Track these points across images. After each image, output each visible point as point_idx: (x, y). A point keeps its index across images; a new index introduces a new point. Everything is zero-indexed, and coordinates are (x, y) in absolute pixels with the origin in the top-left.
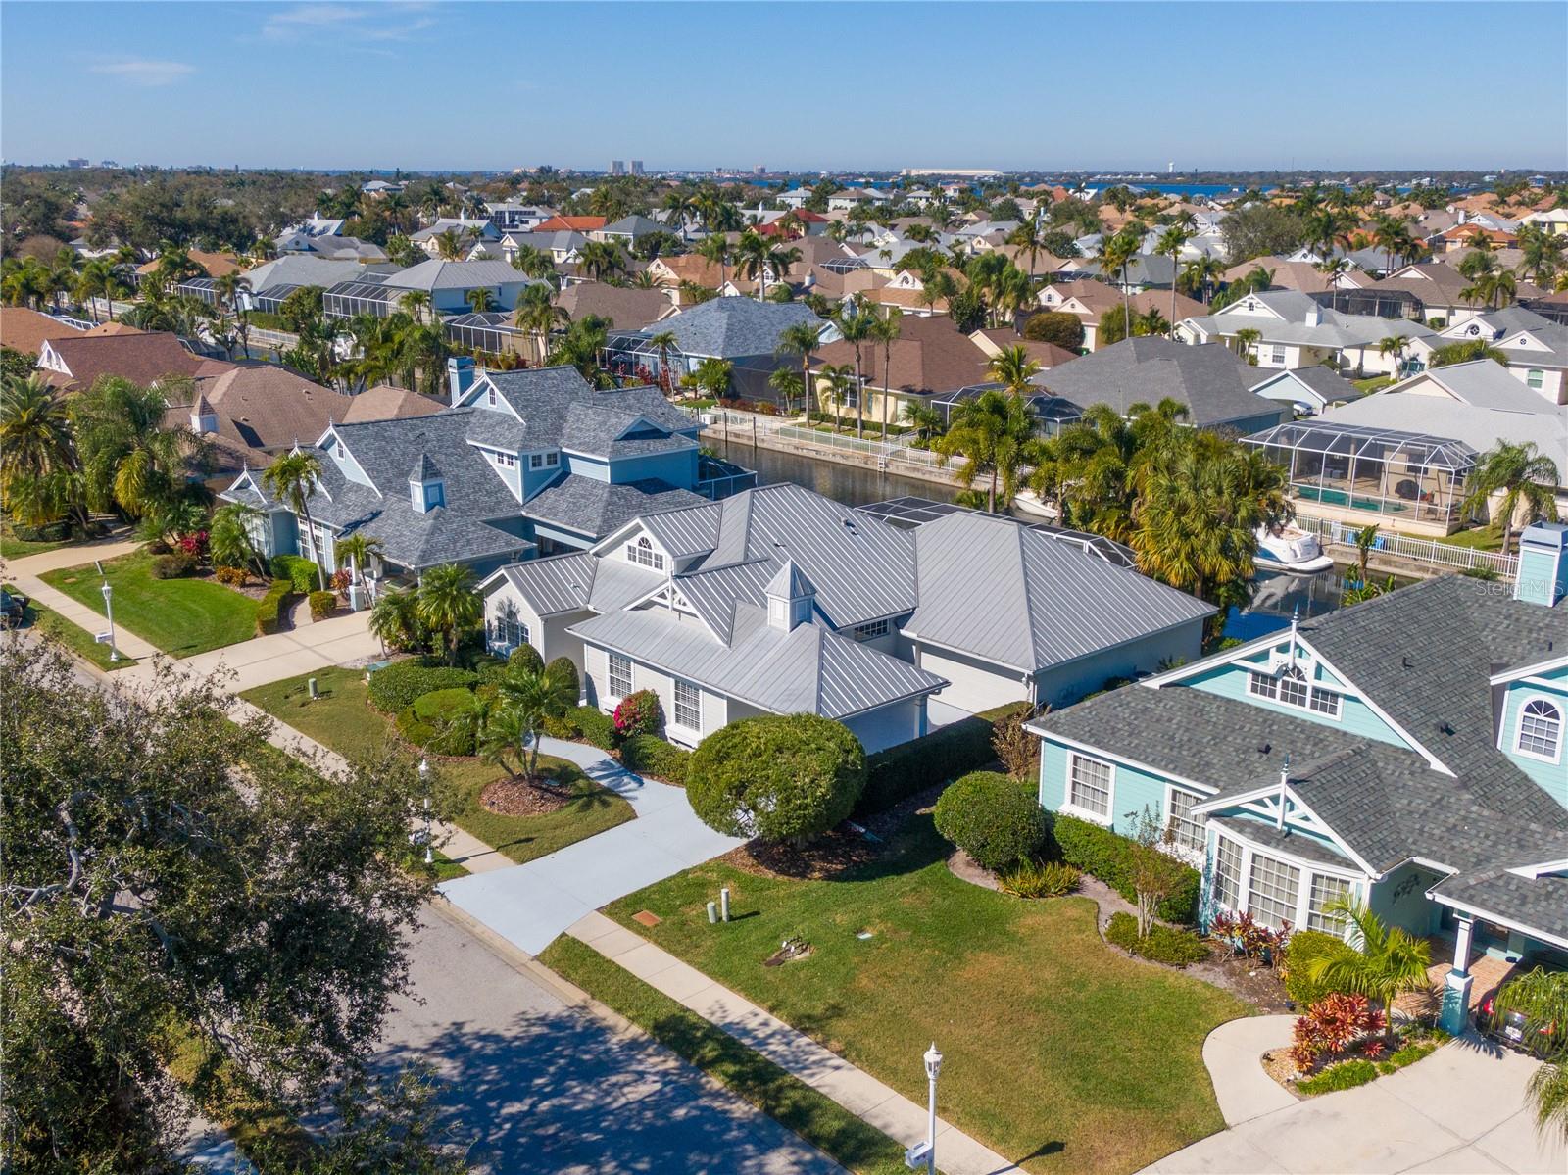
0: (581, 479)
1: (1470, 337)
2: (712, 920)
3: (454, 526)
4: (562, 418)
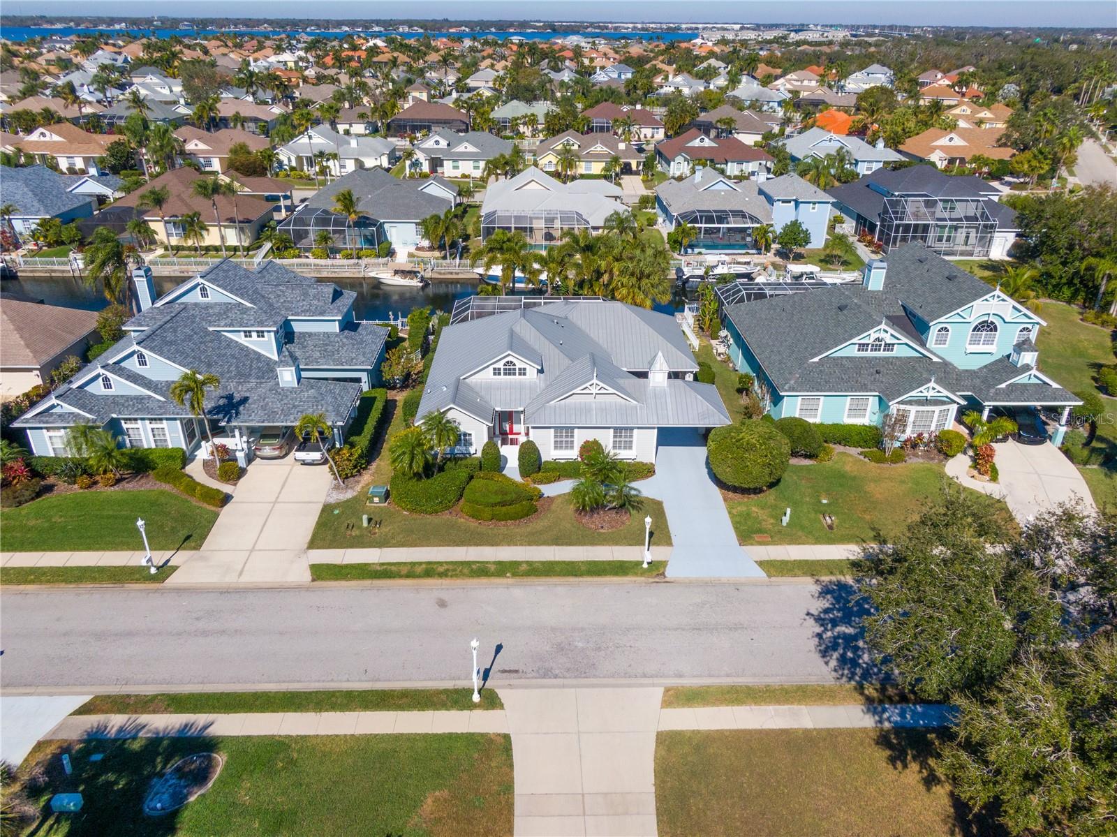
2: (784, 524)
4: (263, 297)
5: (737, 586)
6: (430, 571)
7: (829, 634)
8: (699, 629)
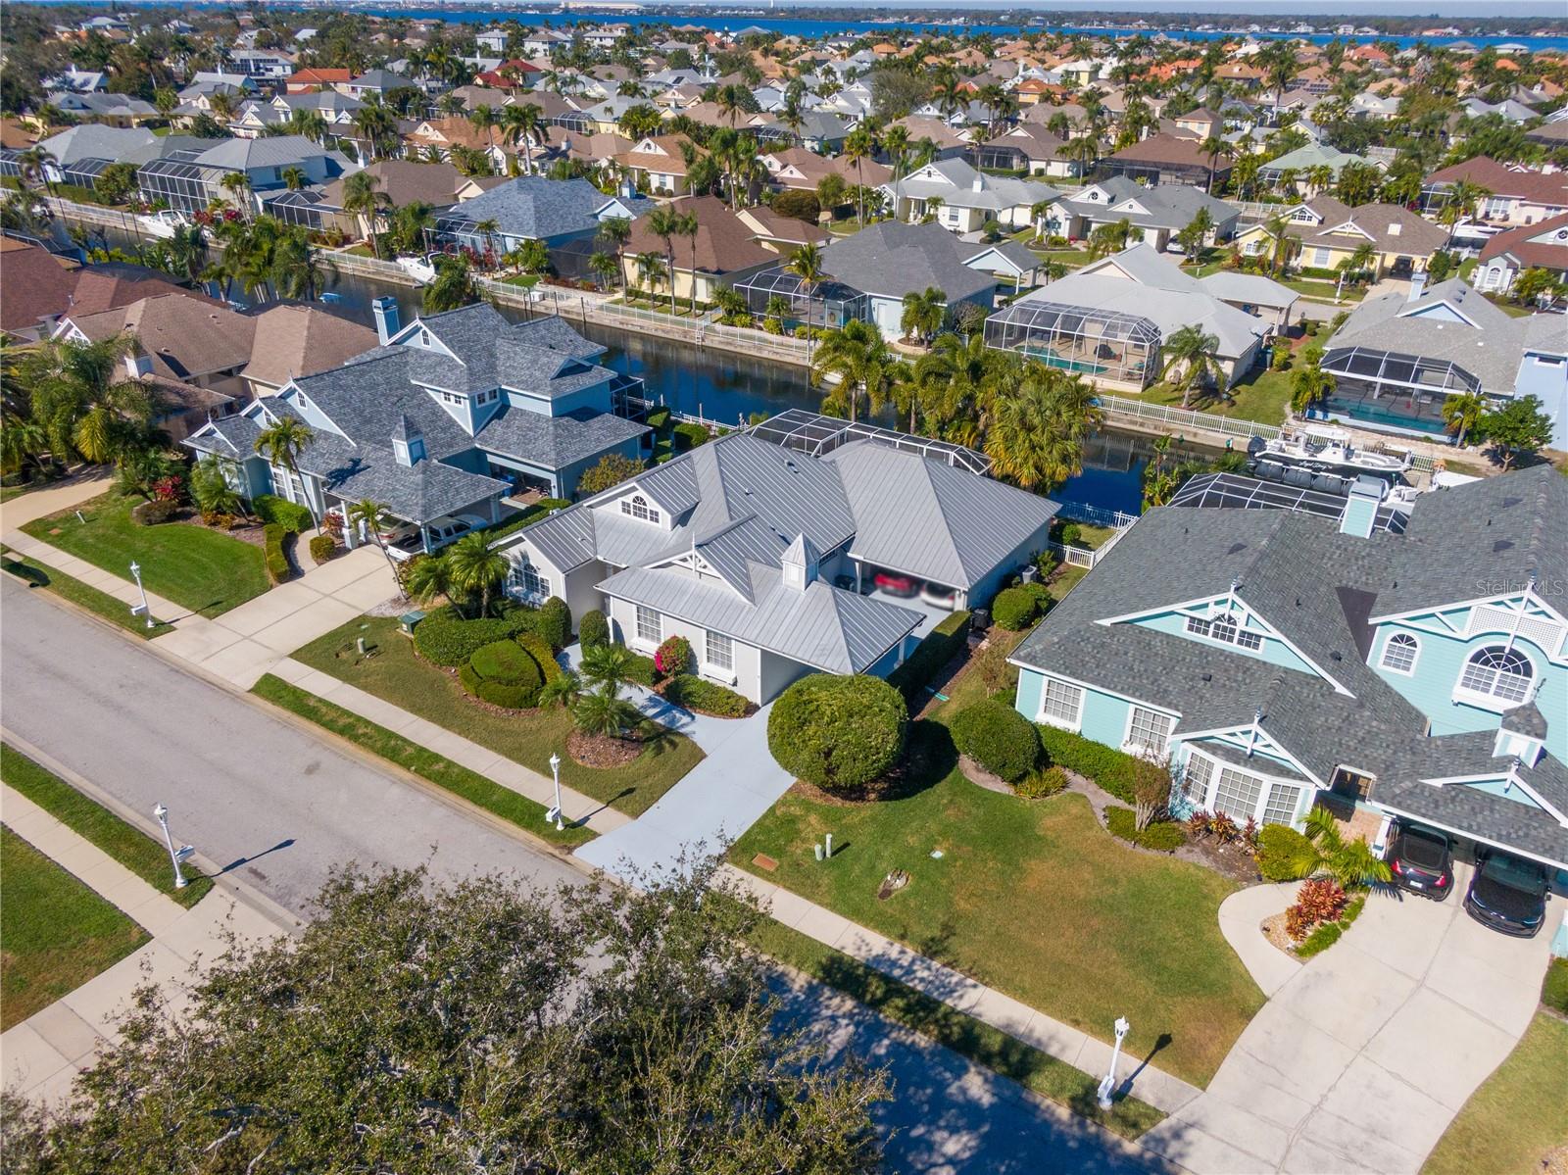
0: (523, 412)
1: (1091, 201)
2: (819, 857)
3: (441, 477)
4: (492, 355)
6: (350, 726)
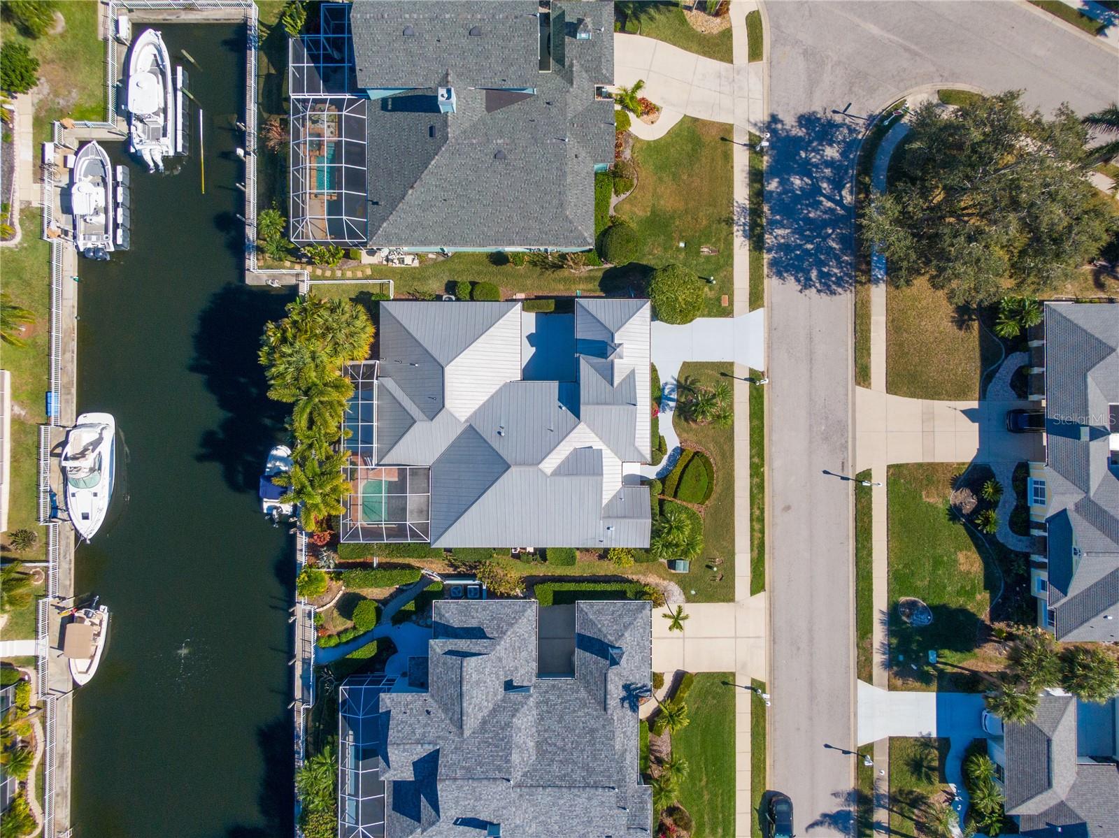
5: (771, 329)
6: (758, 520)
7: (817, 285)
8: (811, 359)
